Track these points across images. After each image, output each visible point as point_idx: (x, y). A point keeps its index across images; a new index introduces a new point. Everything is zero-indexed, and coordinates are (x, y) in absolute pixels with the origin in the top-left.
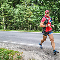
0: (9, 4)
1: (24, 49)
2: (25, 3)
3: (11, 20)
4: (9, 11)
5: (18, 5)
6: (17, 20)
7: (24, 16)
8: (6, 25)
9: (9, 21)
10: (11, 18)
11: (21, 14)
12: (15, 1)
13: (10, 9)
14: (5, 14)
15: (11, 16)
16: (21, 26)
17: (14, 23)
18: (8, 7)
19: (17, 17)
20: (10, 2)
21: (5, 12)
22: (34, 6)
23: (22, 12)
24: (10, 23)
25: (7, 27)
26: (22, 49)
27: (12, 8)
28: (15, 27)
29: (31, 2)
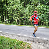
0: (20, 4)
1: (33, 41)
2: (34, 3)
3: (22, 17)
4: (20, 10)
5: (28, 5)
6: (26, 17)
7: (33, 13)
8: (18, 21)
9: (21, 18)
10: (22, 15)
11: (30, 12)
12: (26, 2)
13: (21, 9)
14: (17, 12)
15: (22, 14)
16: (30, 22)
17: (24, 20)
18: (20, 7)
19: (27, 15)
20: (22, 3)
21: (17, 11)
22: (42, 6)
23: (31, 10)
24: (21, 19)
25: (19, 23)
26: (31, 41)
27: (23, 7)
28: (25, 23)
29: (39, 2)
